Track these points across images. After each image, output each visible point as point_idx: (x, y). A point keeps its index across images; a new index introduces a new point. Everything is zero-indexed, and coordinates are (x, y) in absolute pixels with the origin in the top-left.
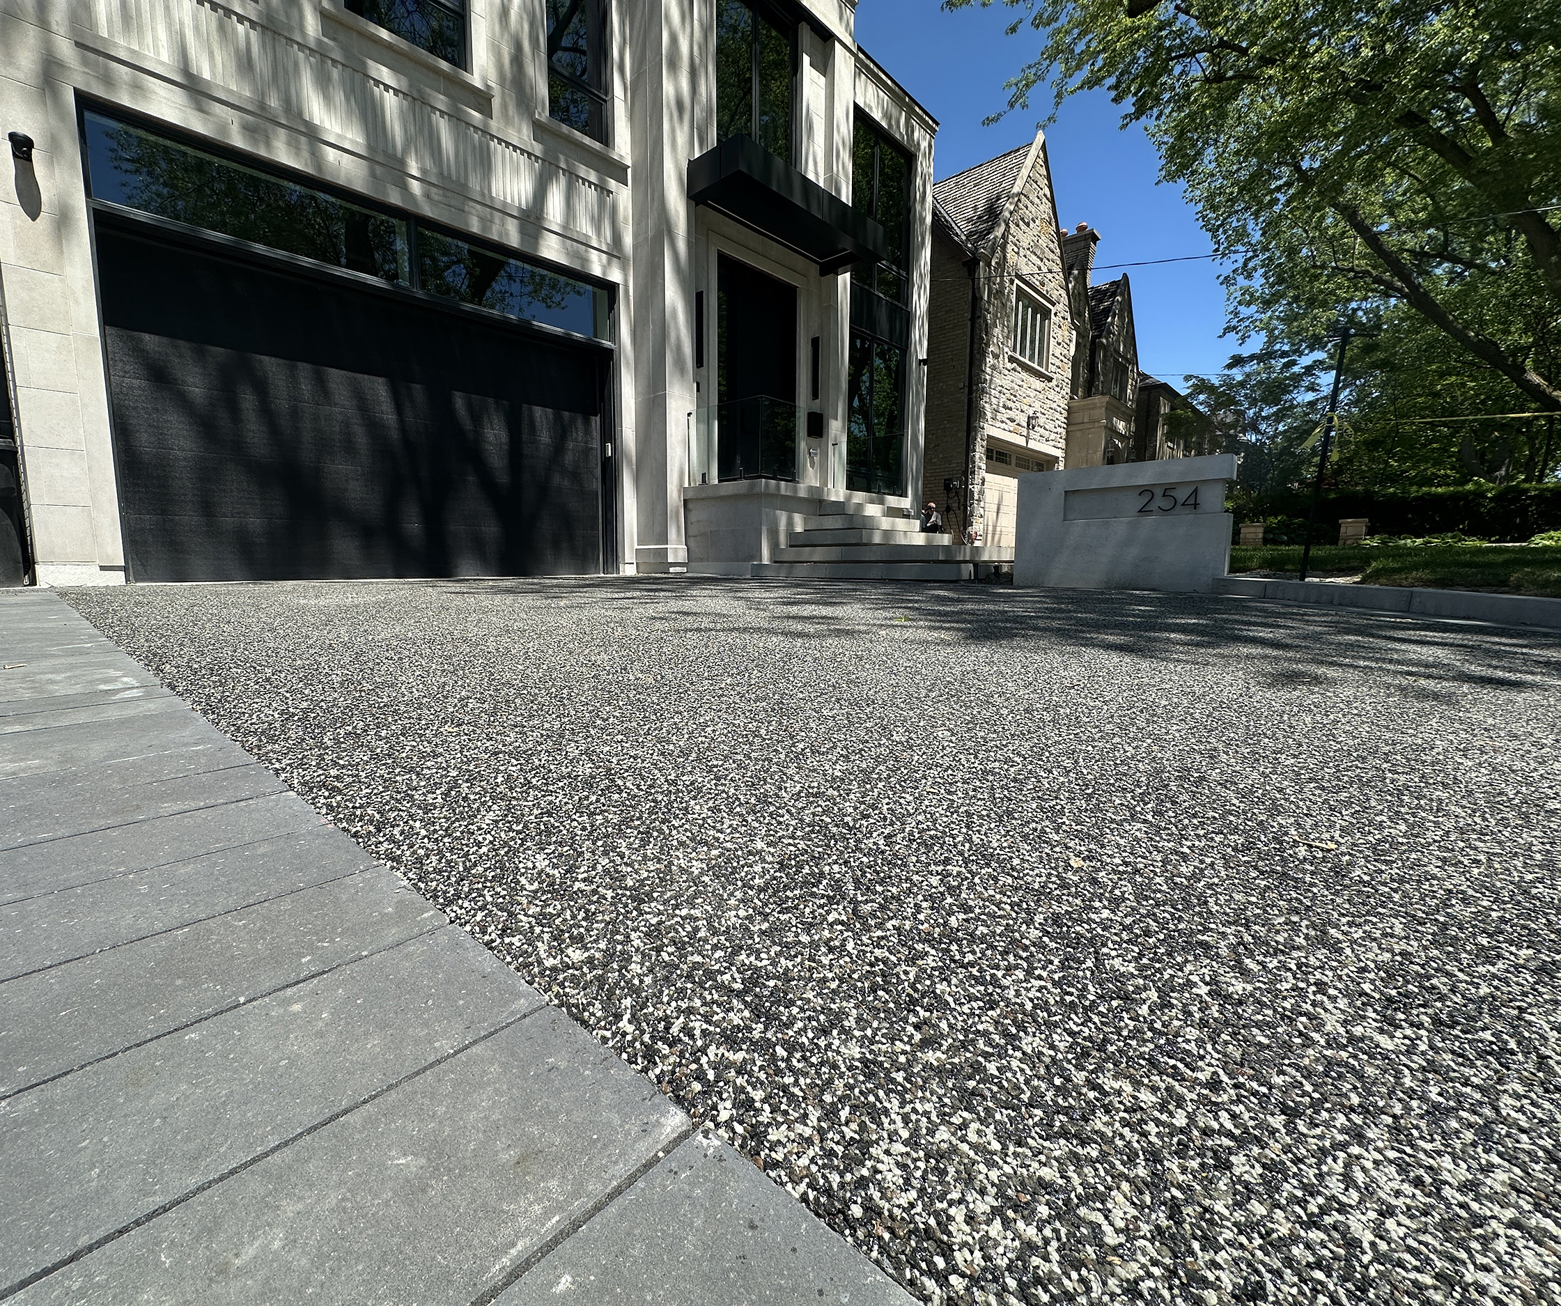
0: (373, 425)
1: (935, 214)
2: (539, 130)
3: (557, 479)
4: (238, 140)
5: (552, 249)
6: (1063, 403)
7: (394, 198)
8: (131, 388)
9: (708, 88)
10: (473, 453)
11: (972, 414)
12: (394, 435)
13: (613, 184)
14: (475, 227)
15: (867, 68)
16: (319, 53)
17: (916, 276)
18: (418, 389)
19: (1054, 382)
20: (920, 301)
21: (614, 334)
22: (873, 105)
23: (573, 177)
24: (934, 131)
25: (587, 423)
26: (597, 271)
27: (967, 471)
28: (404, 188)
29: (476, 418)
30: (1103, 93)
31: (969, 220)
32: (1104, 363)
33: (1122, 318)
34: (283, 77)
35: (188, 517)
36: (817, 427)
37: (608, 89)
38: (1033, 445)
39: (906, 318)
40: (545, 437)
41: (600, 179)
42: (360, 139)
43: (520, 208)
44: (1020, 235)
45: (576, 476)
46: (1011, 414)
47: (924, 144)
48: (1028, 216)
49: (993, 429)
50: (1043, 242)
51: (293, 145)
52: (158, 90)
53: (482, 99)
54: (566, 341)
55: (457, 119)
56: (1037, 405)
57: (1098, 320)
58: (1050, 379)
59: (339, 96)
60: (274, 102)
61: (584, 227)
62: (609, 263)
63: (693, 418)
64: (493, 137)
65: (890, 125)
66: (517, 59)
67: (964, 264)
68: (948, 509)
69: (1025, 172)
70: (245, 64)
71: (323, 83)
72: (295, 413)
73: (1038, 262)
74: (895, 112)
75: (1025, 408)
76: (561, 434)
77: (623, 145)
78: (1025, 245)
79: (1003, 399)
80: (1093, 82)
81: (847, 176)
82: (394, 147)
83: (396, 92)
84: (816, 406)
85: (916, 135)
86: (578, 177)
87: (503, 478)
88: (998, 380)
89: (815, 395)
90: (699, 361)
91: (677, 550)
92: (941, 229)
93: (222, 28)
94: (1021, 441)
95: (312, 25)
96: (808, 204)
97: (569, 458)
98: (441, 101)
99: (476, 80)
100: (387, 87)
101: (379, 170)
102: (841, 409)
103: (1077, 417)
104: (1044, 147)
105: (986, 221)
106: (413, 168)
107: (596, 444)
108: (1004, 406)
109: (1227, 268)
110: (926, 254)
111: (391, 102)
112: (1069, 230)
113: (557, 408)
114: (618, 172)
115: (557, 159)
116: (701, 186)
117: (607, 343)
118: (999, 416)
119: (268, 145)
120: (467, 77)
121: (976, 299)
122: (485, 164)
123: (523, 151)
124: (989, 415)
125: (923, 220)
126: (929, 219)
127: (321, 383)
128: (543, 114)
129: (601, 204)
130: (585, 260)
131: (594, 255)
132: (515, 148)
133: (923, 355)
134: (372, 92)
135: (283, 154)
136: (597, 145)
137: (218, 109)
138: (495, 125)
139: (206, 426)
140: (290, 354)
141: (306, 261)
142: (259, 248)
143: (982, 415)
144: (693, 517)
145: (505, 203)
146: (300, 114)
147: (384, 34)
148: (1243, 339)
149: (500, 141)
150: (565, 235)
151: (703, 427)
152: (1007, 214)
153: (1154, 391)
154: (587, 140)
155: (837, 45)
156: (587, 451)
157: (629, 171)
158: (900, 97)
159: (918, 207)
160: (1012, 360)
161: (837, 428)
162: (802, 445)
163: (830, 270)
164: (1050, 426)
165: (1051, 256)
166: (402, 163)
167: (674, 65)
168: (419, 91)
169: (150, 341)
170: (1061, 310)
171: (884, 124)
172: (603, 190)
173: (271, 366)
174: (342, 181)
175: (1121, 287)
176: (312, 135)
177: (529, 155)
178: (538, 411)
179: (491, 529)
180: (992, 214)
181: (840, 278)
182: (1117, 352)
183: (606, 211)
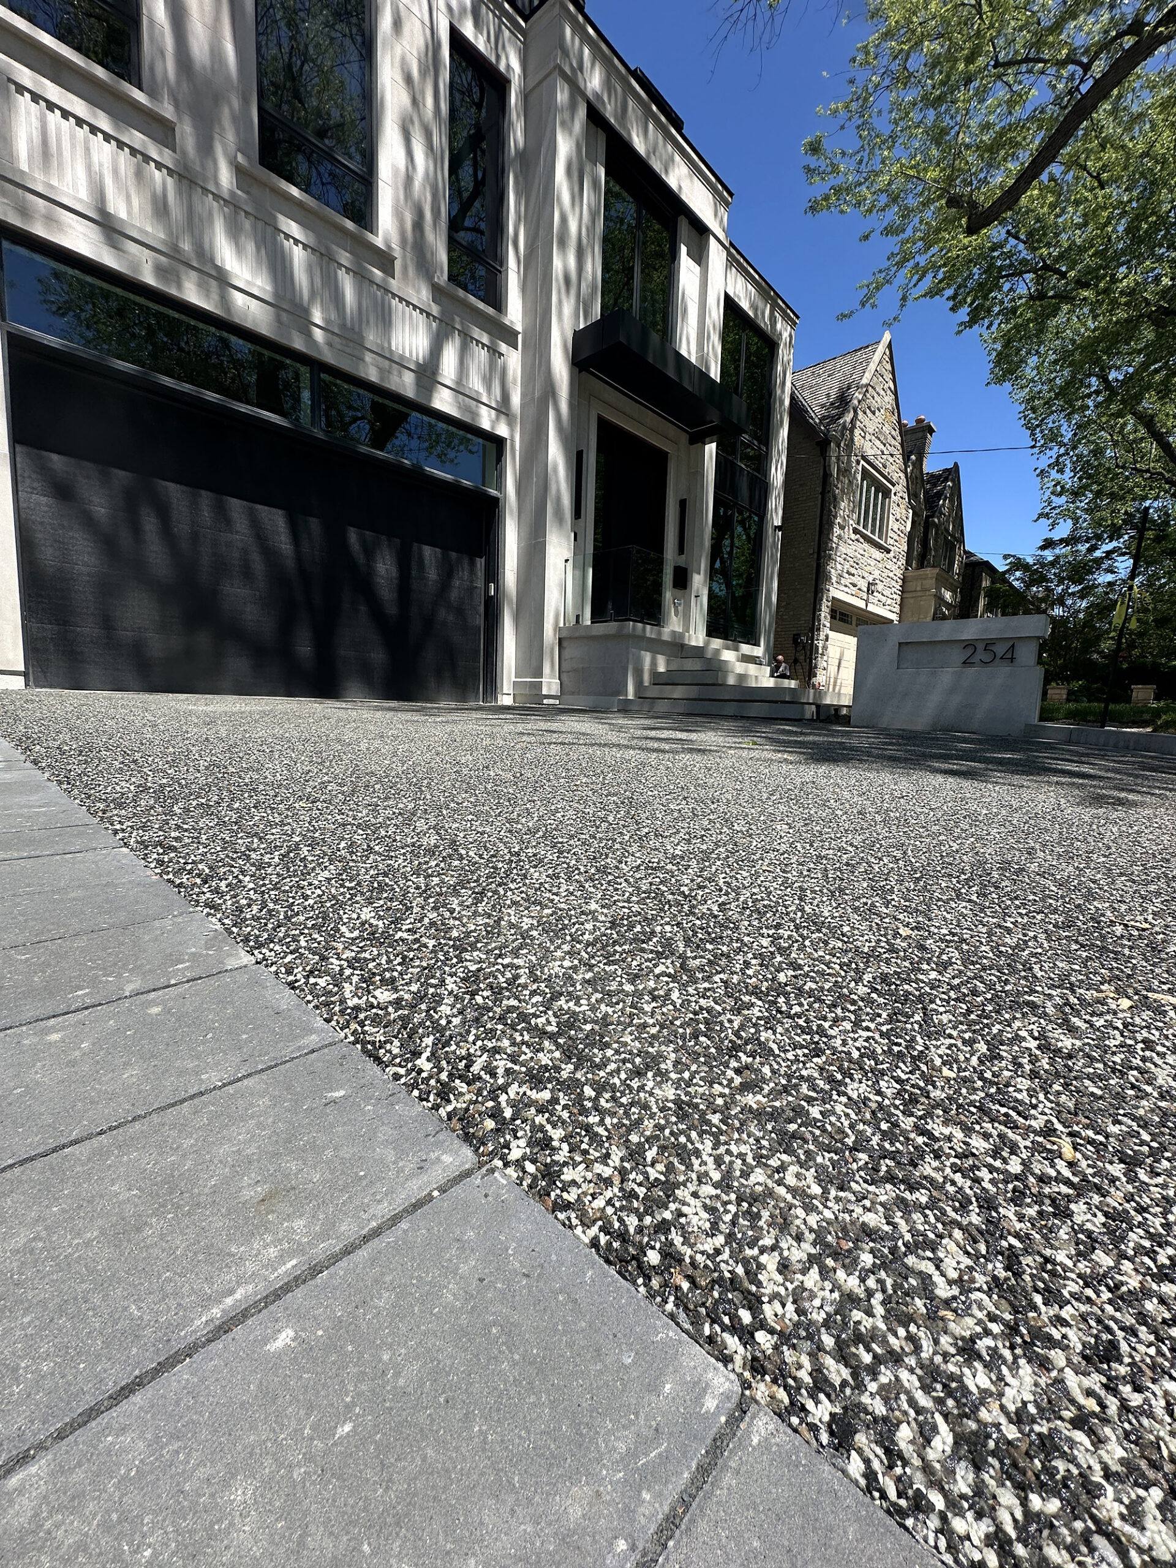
0: (269, 553)
1: (793, 398)
2: (437, 292)
3: (442, 613)
4: (149, 279)
5: (443, 402)
6: (899, 573)
7: (298, 344)
8: (39, 504)
9: (594, 267)
10: (365, 585)
11: (819, 578)
12: (290, 563)
13: (503, 347)
14: (372, 375)
15: (738, 262)
16: (230, 203)
17: (775, 453)
18: (314, 524)
19: (892, 554)
20: (777, 475)
21: (500, 485)
22: (742, 295)
23: (467, 340)
24: (795, 323)
25: (472, 564)
26: (485, 424)
27: (813, 628)
28: (309, 335)
29: (369, 553)
30: (942, 303)
31: (823, 406)
32: (935, 540)
33: (952, 501)
34: (195, 225)
35: (87, 629)
36: (682, 580)
37: (502, 261)
38: (871, 608)
39: (762, 487)
40: (432, 574)
41: (491, 341)
42: (269, 288)
43: (417, 363)
44: (867, 422)
45: (460, 611)
46: (854, 580)
47: (785, 335)
48: (874, 405)
49: (838, 592)
50: (887, 429)
51: (202, 286)
52: (74, 224)
53: (385, 261)
54: (454, 488)
55: (361, 277)
56: (877, 573)
57: (931, 501)
58: (888, 551)
59: (250, 247)
60: (186, 246)
61: (476, 383)
62: (497, 418)
63: (570, 565)
64: (394, 295)
65: (756, 314)
66: (418, 225)
67: (818, 443)
68: (796, 661)
69: (872, 366)
70: (160, 209)
71: (234, 233)
72: (195, 537)
73: (882, 447)
74: (760, 304)
75: (866, 575)
76: (448, 573)
77: (515, 313)
78: (871, 431)
79: (847, 566)
80: (934, 292)
81: (716, 356)
82: (301, 297)
83: (305, 247)
84: (682, 561)
85: (779, 326)
86: (472, 338)
87: (392, 610)
88: (843, 549)
89: (681, 550)
90: (577, 513)
91: (550, 684)
92: (797, 411)
93: (139, 174)
94: (861, 604)
95: (226, 178)
96: (680, 377)
97: (454, 595)
98: (345, 258)
99: (379, 241)
100: (297, 242)
101: (284, 317)
102: (704, 564)
103: (911, 586)
104: (890, 346)
105: (838, 408)
106: (317, 317)
107: (480, 583)
108: (848, 573)
109: (1044, 462)
110: (784, 432)
111: (298, 256)
112: (909, 422)
113: (445, 548)
114: (509, 336)
115: (453, 320)
116: (585, 354)
117: (493, 492)
118: (843, 581)
119: (179, 286)
120: (371, 237)
121: (827, 475)
122: (385, 321)
123: (422, 311)
124: (834, 579)
125: (782, 402)
126: (787, 402)
127: (221, 513)
128: (442, 277)
129: (492, 365)
130: (475, 415)
131: (484, 410)
132: (415, 307)
133: (778, 522)
134: (282, 246)
135: (192, 294)
136: (490, 311)
137: (132, 247)
138: (394, 284)
139: (108, 544)
140: (193, 481)
141: (211, 396)
142: (167, 381)
143: (828, 578)
144: (567, 654)
145: (402, 357)
146: (212, 260)
147: (295, 191)
148: (1053, 525)
149: (401, 299)
150: (458, 390)
151: (578, 573)
152: (856, 402)
153: (977, 568)
154: (481, 305)
155: (712, 239)
156: (471, 590)
157: (520, 337)
158: (765, 289)
159: (779, 392)
160: (856, 531)
161: (699, 582)
162: (668, 595)
163: (698, 439)
164: (887, 592)
165: (893, 442)
166: (307, 311)
167: (563, 243)
168: (328, 248)
169: (56, 460)
170: (899, 491)
171: (751, 314)
172: (494, 352)
173: (174, 491)
174: (249, 325)
175: (952, 474)
176: (222, 279)
177: (428, 315)
178: (428, 551)
179: (378, 656)
180: (843, 401)
181: (707, 447)
182: (947, 530)
183: (495, 372)
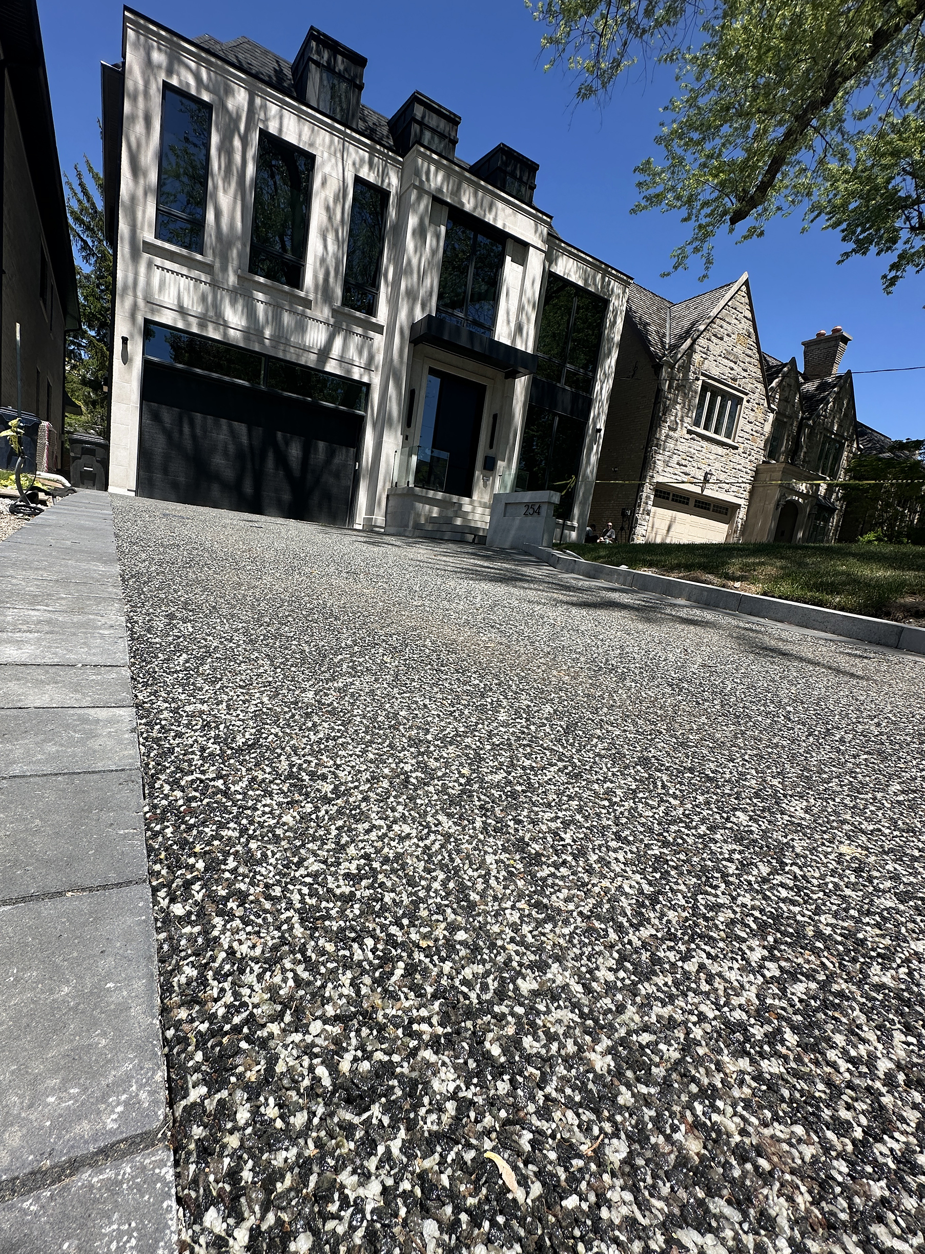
2: (335, 312)
3: (326, 476)
7: (257, 348)
11: (642, 467)
13: (373, 334)
14: (293, 358)
15: (569, 251)
16: (234, 291)
17: (600, 375)
18: (260, 428)
19: (741, 450)
20: (602, 391)
21: (367, 408)
23: (349, 333)
24: (628, 283)
25: (347, 452)
27: (634, 503)
28: (263, 343)
33: (839, 405)
34: (217, 304)
35: (158, 475)
36: (491, 464)
38: (707, 492)
40: (322, 455)
41: (365, 333)
42: (246, 325)
43: (319, 349)
44: (711, 347)
46: (686, 469)
47: (618, 292)
48: (723, 332)
49: (663, 478)
50: (738, 350)
51: (216, 329)
52: (168, 313)
53: (306, 302)
54: (335, 411)
55: (293, 312)
58: (737, 448)
60: (212, 313)
61: (352, 355)
62: (364, 372)
63: (398, 454)
64: (310, 318)
65: (586, 283)
69: (722, 302)
70: (203, 300)
73: (732, 365)
74: (592, 275)
75: (703, 466)
77: (382, 315)
78: (717, 353)
79: (677, 459)
82: (260, 326)
83: (266, 304)
84: (491, 453)
85: (611, 287)
86: (352, 332)
88: (671, 445)
89: (491, 447)
90: (409, 424)
91: (379, 518)
93: (197, 288)
94: (698, 490)
95: (232, 279)
97: (334, 467)
98: (286, 305)
99: (303, 294)
100: (261, 301)
101: (252, 337)
102: (508, 455)
103: (762, 476)
104: (746, 283)
105: (683, 337)
107: (351, 463)
108: (678, 464)
113: (331, 443)
114: (378, 328)
115: (342, 324)
116: (417, 335)
117: (360, 414)
118: (671, 470)
119: (207, 330)
120: (299, 292)
121: (659, 391)
122: (304, 331)
123: (325, 323)
124: (660, 468)
125: (611, 339)
128: (338, 303)
129: (364, 343)
130: (351, 372)
131: (356, 369)
132: (321, 322)
133: (601, 425)
134: (255, 305)
136: (367, 317)
137: (189, 318)
138: (310, 312)
139: (169, 437)
142: (198, 371)
143: (653, 467)
144: (390, 504)
145: (311, 347)
146: (222, 318)
147: (262, 280)
149: (314, 319)
151: (406, 458)
154: (360, 314)
155: (531, 249)
156: (346, 465)
157: (383, 327)
160: (690, 432)
161: (503, 466)
162: (479, 474)
164: (732, 481)
165: (748, 359)
166: (262, 333)
167: (407, 274)
168: (276, 302)
170: (755, 399)
171: (580, 283)
174: (234, 343)
175: (846, 380)
177: (328, 324)
178: (320, 443)
180: (688, 332)
181: (518, 380)
182: (829, 430)
183: (366, 347)
